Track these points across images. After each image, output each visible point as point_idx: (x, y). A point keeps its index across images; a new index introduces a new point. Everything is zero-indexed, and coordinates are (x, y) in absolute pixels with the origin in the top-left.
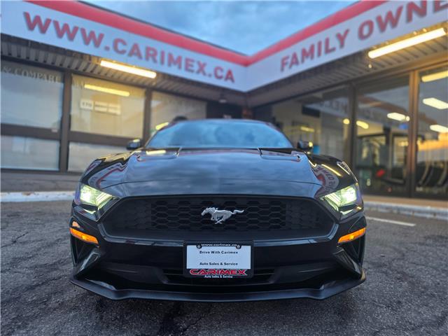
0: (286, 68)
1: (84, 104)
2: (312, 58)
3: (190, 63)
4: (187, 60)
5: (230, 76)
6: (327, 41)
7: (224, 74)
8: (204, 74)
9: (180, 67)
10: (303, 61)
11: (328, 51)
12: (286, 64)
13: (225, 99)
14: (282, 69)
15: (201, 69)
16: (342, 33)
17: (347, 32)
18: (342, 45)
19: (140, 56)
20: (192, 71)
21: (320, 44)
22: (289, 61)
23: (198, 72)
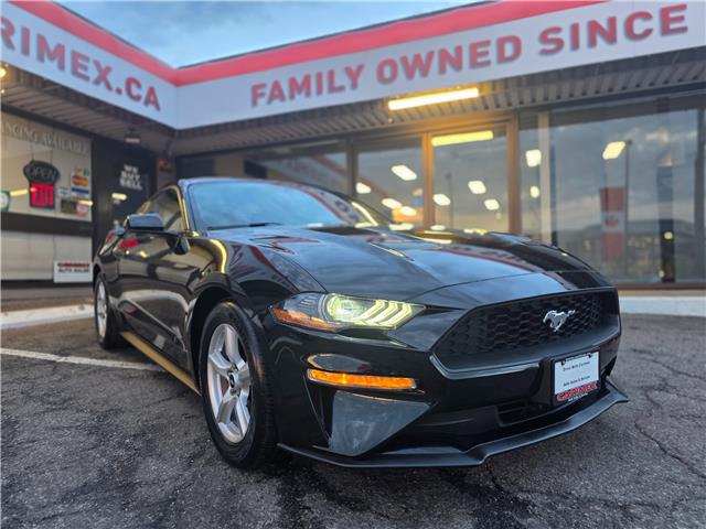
0: (262, 101)
2: (308, 94)
3: (80, 61)
4: (75, 55)
5: (152, 98)
6: (331, 74)
7: (143, 93)
8: (109, 87)
9: (62, 67)
10: (292, 97)
11: (333, 89)
12: (263, 95)
13: (137, 137)
14: (254, 103)
15: (103, 77)
16: (354, 68)
17: (360, 68)
18: (354, 85)
20: (86, 78)
21: (319, 76)
22: (267, 91)
23: (97, 82)
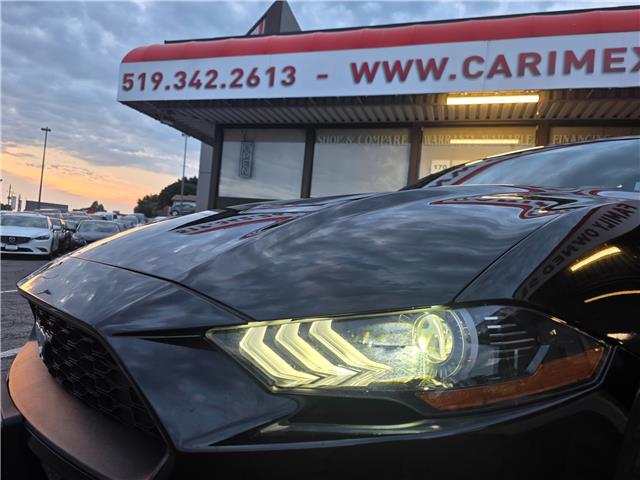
1: (436, 167)
19: (507, 73)
